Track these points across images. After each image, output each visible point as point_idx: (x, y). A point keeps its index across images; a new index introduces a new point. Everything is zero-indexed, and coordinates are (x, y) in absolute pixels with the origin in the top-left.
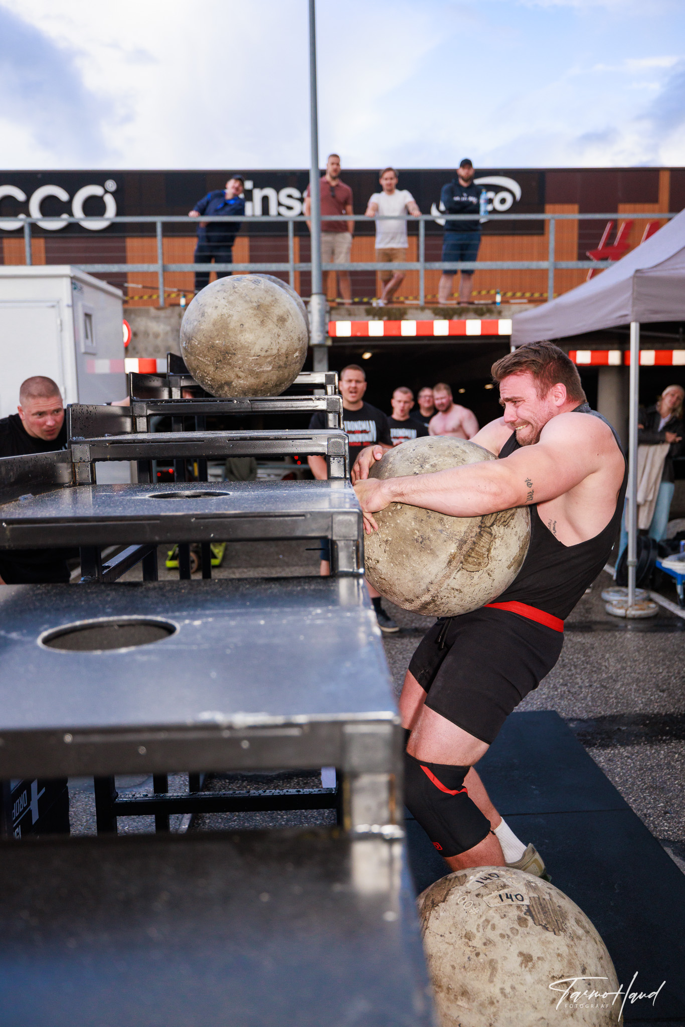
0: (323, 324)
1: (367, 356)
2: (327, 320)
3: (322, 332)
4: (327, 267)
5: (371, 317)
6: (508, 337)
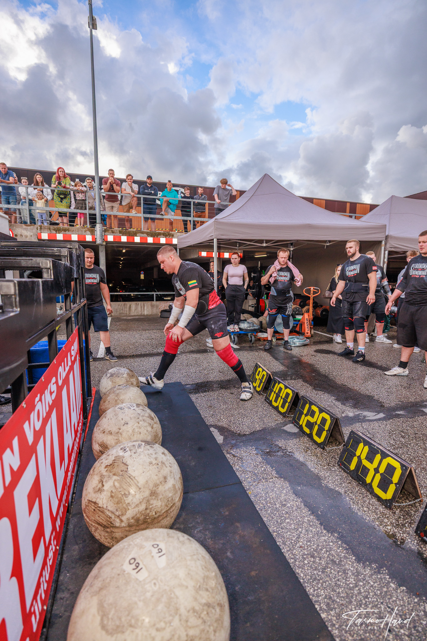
0: (102, 236)
1: (124, 251)
2: (103, 234)
3: (101, 239)
4: (102, 213)
5: (121, 235)
6: (176, 245)
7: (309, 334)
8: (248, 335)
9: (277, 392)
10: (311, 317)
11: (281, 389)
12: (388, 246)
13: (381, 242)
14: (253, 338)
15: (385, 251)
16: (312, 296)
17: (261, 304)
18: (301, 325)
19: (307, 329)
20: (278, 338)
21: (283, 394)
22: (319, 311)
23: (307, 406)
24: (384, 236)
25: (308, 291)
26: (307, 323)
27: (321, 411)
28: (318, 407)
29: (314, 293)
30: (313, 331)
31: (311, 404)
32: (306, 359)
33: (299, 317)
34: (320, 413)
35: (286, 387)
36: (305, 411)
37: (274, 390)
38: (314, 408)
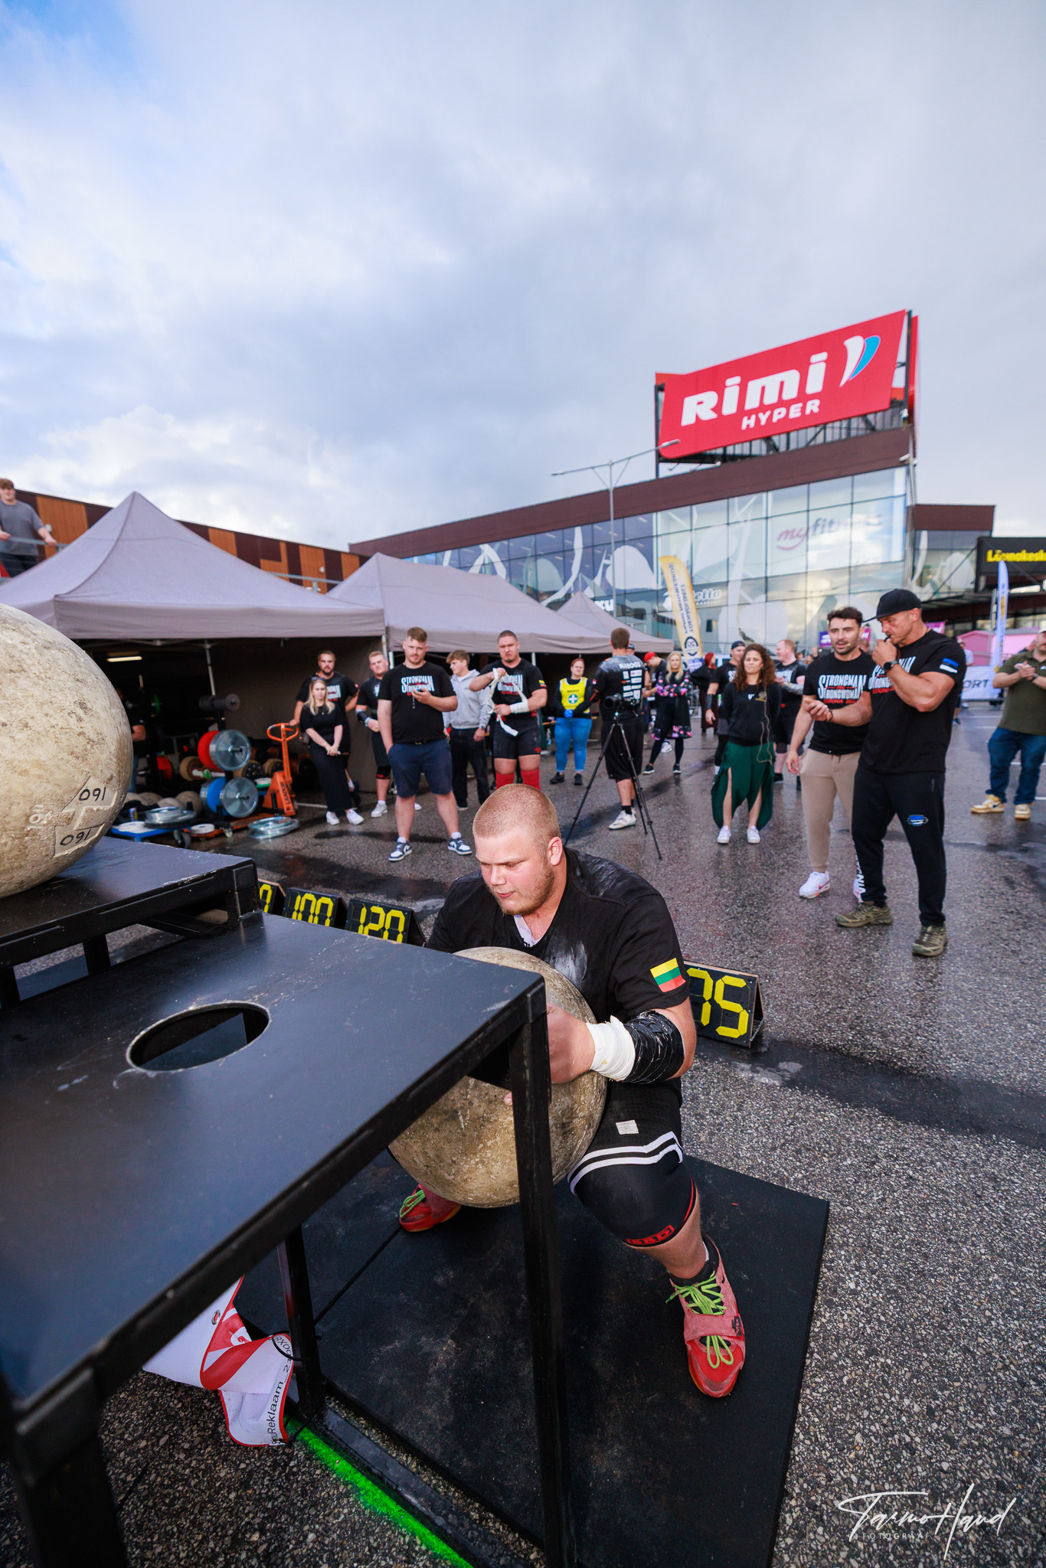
7: (292, 810)
8: (172, 835)
9: (302, 909)
10: (290, 779)
11: (308, 903)
12: (391, 644)
13: (379, 638)
14: (187, 838)
15: (388, 651)
16: (283, 740)
17: (161, 766)
18: (274, 796)
19: (285, 801)
20: (235, 828)
21: (315, 908)
22: (297, 766)
23: (364, 911)
24: (383, 628)
25: (276, 732)
26: (283, 790)
27: (387, 910)
28: (380, 906)
29: (288, 734)
30: (296, 804)
31: (369, 905)
32: (309, 853)
33: (263, 782)
34: (386, 912)
35: (318, 897)
36: (362, 920)
37: (296, 908)
38: (375, 909)
